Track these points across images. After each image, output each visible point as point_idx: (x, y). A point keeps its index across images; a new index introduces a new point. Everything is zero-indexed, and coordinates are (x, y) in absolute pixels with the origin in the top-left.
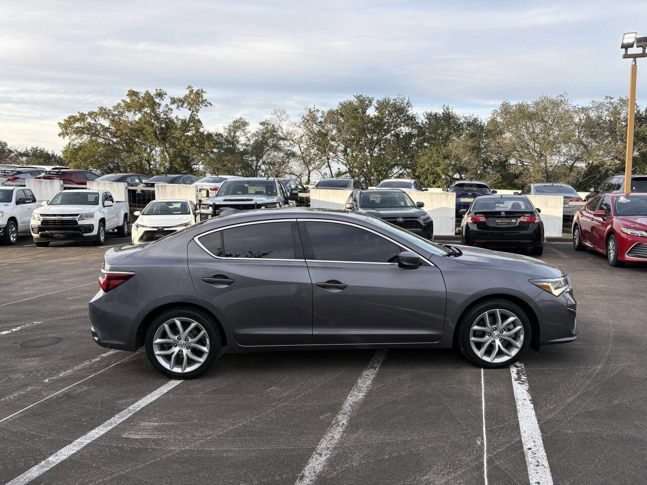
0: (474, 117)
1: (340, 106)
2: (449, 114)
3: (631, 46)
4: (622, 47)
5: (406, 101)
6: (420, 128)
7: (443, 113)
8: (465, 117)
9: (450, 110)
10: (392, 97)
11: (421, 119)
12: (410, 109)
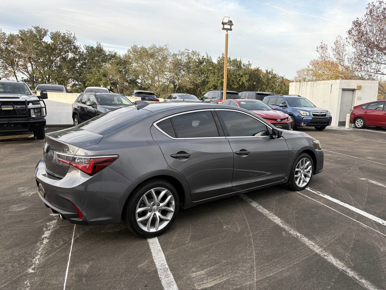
0: (114, 52)
1: (20, 32)
2: (100, 48)
3: (226, 24)
4: (222, 24)
5: (72, 36)
6: (81, 55)
7: (97, 47)
8: (110, 52)
9: (101, 45)
10: (63, 31)
11: (83, 50)
12: (75, 41)
